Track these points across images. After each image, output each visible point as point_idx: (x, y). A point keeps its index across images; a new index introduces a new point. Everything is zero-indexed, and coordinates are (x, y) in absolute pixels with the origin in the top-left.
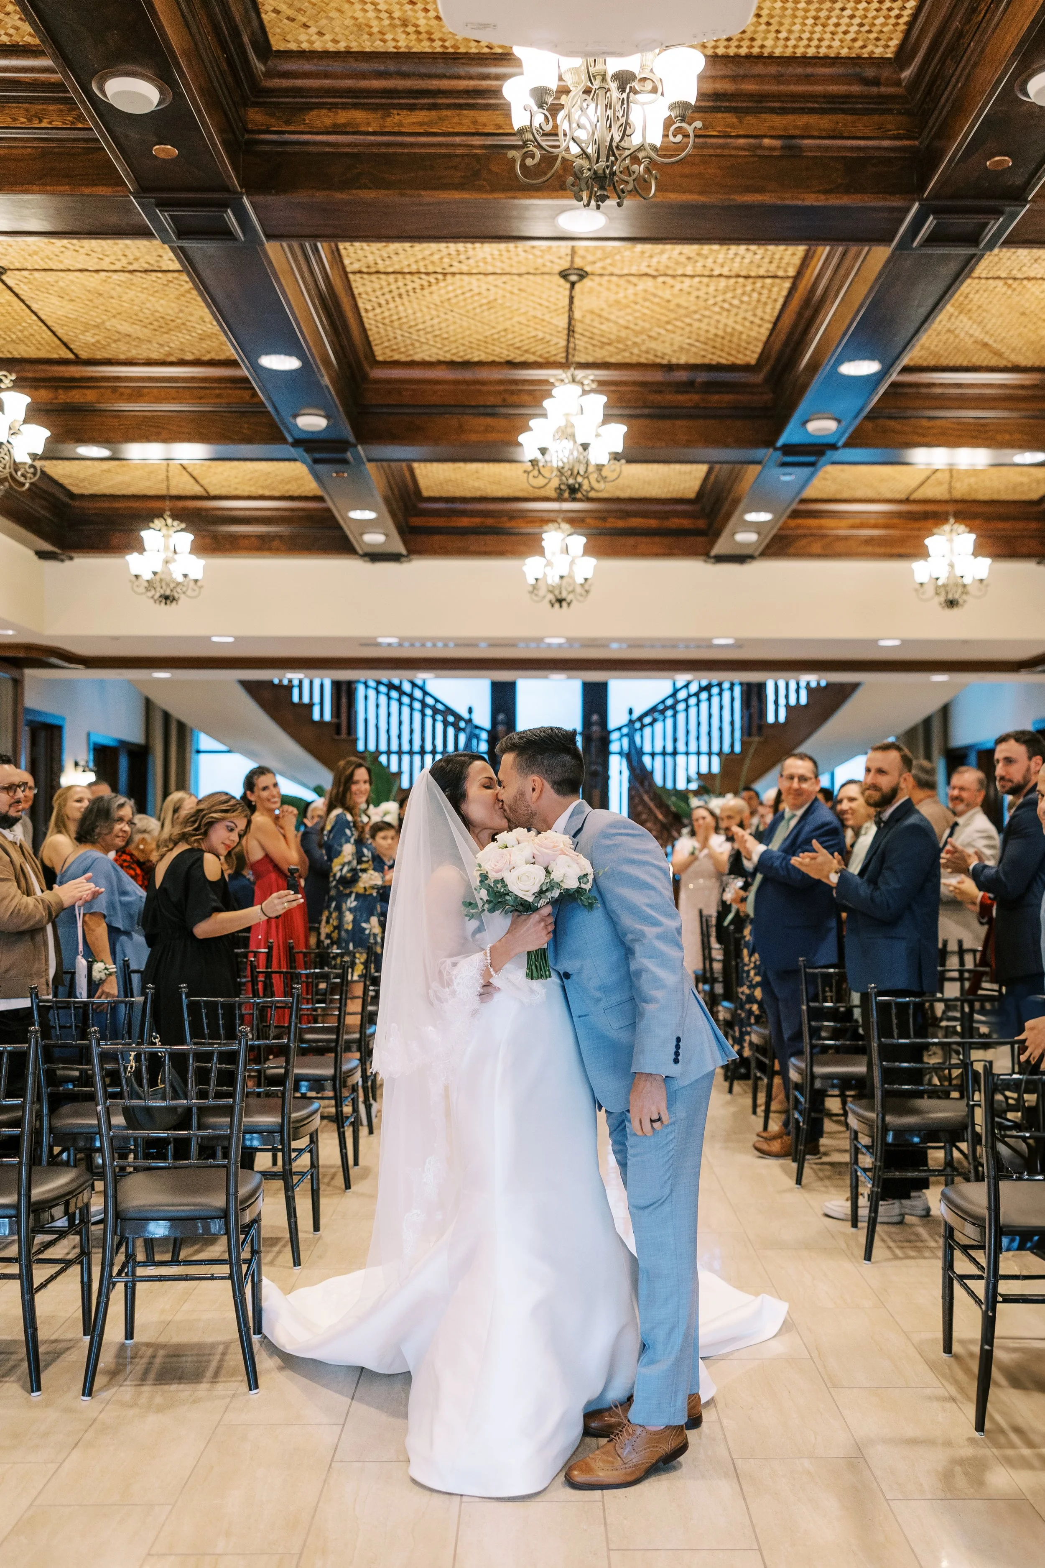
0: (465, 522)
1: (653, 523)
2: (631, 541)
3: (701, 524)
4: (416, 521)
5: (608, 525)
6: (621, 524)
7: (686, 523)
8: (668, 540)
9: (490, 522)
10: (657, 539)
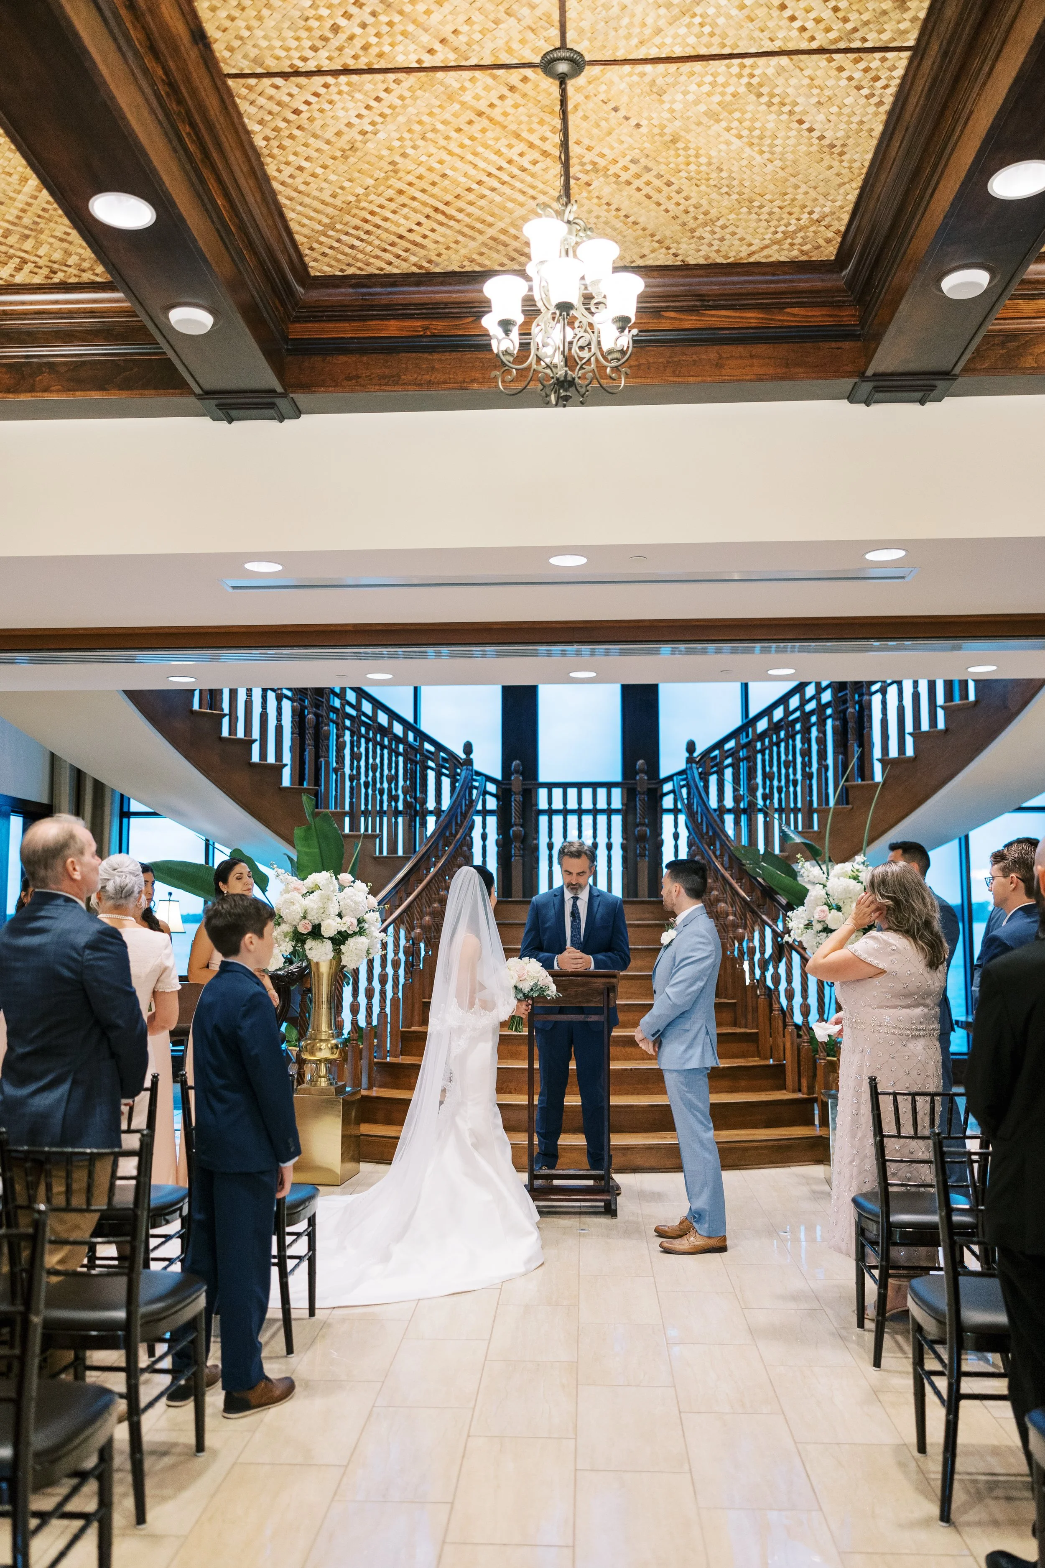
0: (393, 328)
1: (752, 318)
2: (712, 353)
3: (848, 316)
4: (300, 331)
5: (666, 325)
6: (690, 322)
7: (815, 316)
8: (782, 350)
9: (439, 326)
10: (761, 349)
